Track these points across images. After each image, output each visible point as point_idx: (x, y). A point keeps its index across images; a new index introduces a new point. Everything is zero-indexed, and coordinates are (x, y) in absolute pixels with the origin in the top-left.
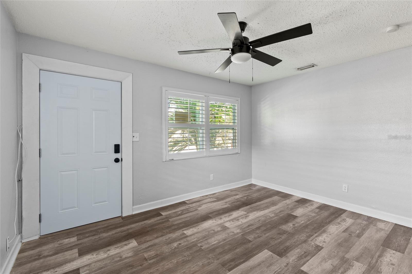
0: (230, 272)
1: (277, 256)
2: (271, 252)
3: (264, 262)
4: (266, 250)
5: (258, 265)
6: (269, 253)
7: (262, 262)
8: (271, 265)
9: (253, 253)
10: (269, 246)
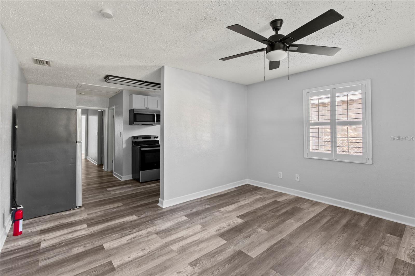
0: (282, 238)
1: (244, 252)
2: (249, 256)
3: (256, 246)
4: (254, 257)
5: (261, 243)
6: (251, 254)
7: (258, 245)
8: (250, 244)
9: (267, 253)
10: (250, 262)
